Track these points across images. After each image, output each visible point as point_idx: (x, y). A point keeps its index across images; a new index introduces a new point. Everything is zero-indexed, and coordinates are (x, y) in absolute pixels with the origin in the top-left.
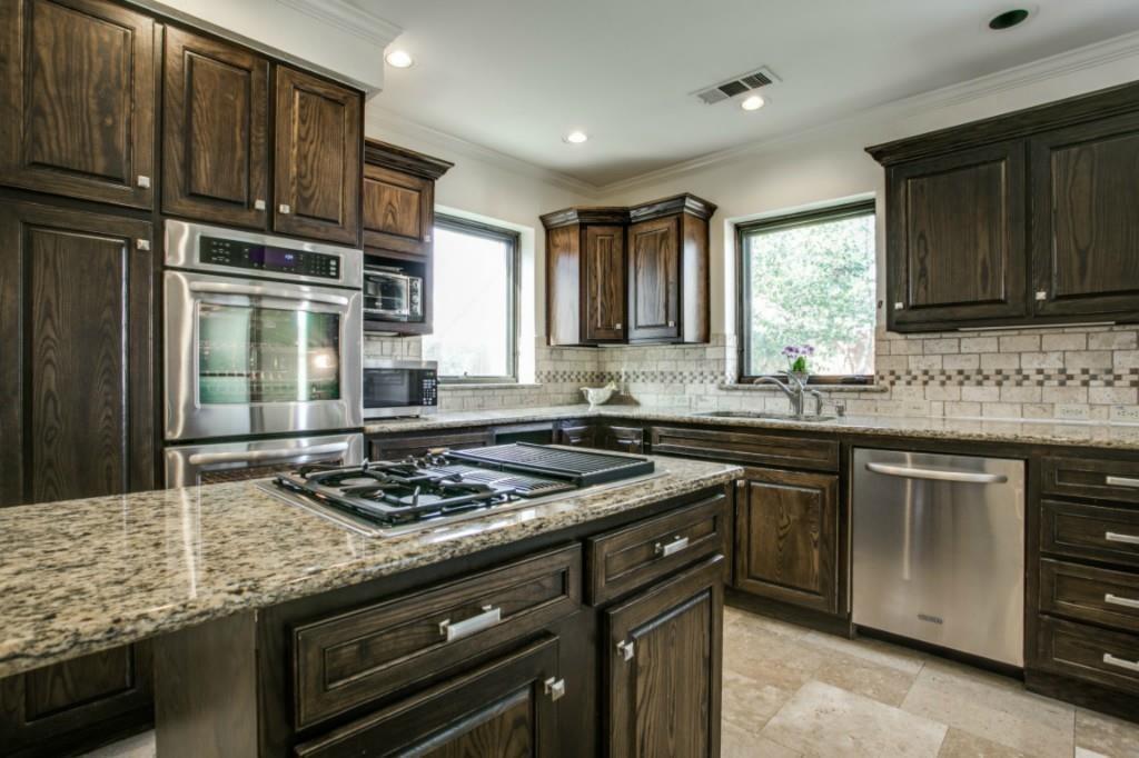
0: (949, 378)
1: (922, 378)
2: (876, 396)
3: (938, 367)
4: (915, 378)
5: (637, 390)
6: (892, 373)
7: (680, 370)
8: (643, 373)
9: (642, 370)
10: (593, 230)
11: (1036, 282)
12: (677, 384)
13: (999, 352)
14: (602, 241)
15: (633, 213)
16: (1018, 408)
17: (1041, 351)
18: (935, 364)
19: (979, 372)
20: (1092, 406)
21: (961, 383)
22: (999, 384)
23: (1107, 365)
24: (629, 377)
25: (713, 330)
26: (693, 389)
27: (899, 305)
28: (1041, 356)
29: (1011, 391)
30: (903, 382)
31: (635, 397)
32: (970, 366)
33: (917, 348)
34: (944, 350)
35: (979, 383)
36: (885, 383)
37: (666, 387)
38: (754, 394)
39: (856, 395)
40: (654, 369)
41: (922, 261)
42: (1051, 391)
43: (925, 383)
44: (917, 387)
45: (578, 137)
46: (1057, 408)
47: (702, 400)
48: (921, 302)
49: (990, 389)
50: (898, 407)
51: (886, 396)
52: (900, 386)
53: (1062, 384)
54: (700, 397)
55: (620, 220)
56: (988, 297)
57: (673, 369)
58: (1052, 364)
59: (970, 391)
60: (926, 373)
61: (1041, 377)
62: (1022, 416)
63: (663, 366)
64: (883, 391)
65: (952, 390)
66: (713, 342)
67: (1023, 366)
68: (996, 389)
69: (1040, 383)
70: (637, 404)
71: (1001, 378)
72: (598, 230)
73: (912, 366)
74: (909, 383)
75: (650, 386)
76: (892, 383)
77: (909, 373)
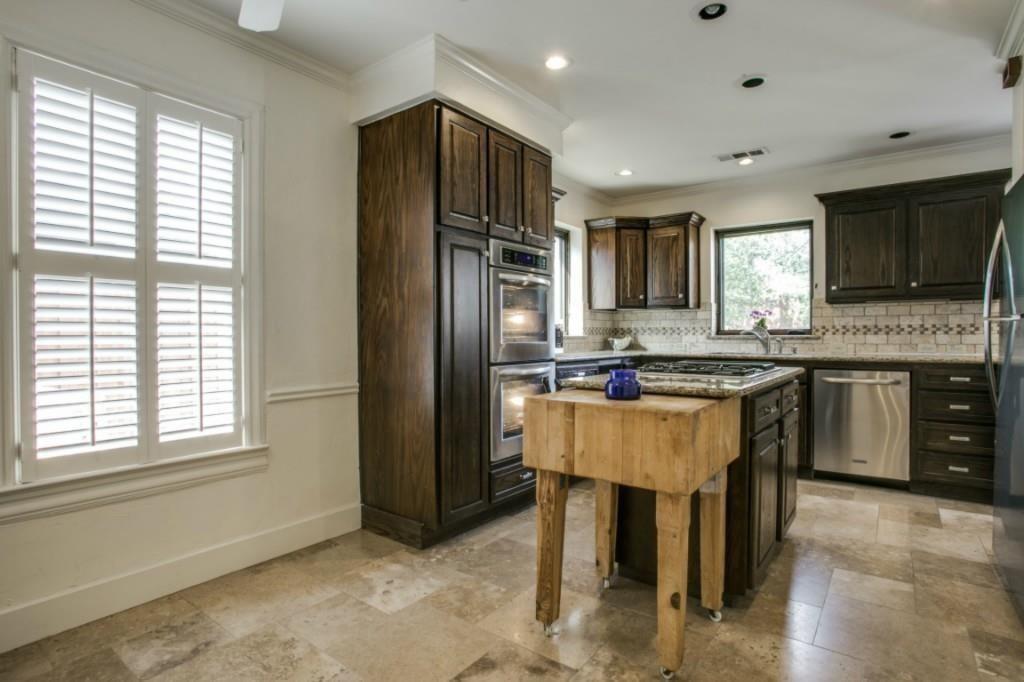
0: (858, 330)
1: (842, 330)
2: (813, 342)
3: (852, 324)
4: (837, 330)
5: (643, 340)
6: (824, 327)
7: (678, 326)
8: (649, 329)
9: (648, 326)
10: (623, 232)
11: (911, 277)
12: (675, 335)
13: (887, 315)
14: (631, 239)
15: (651, 222)
16: (898, 347)
17: (911, 315)
18: (850, 322)
19: (876, 326)
20: (937, 345)
21: (865, 333)
22: (887, 333)
23: (946, 322)
24: (638, 331)
25: (702, 300)
26: (688, 339)
27: (834, 288)
28: (910, 318)
29: (894, 338)
30: (830, 333)
31: (643, 344)
32: (870, 323)
33: (839, 313)
34: (856, 314)
35: (876, 333)
36: (819, 334)
37: (667, 338)
38: (732, 341)
39: (800, 341)
40: (658, 326)
41: (847, 263)
42: (916, 338)
43: (844, 333)
44: (839, 336)
45: (626, 173)
46: (920, 346)
47: (694, 346)
48: (847, 286)
49: (882, 337)
50: (827, 348)
51: (820, 341)
52: (828, 335)
53: (922, 333)
54: (692, 344)
55: (643, 225)
56: (885, 284)
57: (673, 326)
58: (916, 322)
59: (871, 338)
60: (844, 327)
61: (910, 329)
62: (900, 351)
63: (665, 324)
64: (818, 338)
65: (860, 337)
66: (702, 308)
67: (901, 323)
68: (885, 336)
69: (910, 333)
70: (645, 349)
71: (888, 330)
72: (628, 232)
73: (836, 323)
74: (834, 334)
75: (655, 337)
76: (824, 334)
77: (834, 327)
